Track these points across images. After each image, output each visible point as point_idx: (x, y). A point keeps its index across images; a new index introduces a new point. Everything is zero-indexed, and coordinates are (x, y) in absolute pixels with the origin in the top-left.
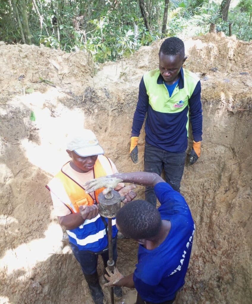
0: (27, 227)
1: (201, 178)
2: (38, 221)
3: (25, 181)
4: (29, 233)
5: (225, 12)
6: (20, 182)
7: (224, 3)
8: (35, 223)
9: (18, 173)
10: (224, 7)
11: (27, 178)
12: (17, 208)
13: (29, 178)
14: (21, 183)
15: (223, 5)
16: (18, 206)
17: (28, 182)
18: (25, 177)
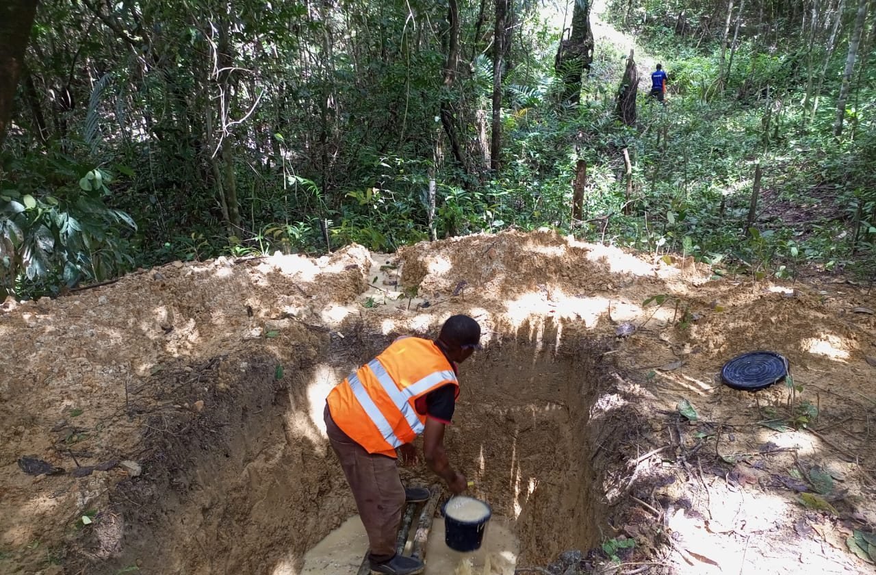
0: (267, 536)
1: (530, 454)
2: (283, 529)
3: (267, 466)
4: (270, 546)
5: (629, 104)
6: (260, 467)
7: (624, 89)
8: (278, 531)
9: (258, 455)
10: (625, 97)
11: (270, 462)
12: (256, 506)
13: (273, 461)
14: (262, 469)
15: (622, 93)
16: (257, 504)
17: (270, 467)
18: (267, 460)
